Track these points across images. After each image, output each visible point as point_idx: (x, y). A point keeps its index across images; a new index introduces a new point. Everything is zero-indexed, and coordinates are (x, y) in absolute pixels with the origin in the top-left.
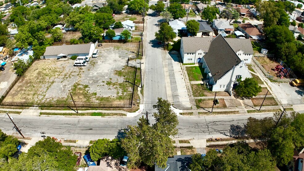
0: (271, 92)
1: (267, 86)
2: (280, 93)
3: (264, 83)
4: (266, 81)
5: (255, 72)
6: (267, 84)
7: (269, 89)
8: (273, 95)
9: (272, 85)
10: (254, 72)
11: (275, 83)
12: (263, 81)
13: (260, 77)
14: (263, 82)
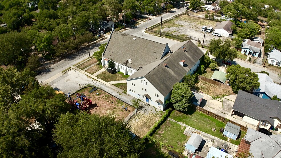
0: (86, 73)
1: (92, 76)
2: (77, 78)
3: (96, 78)
4: (95, 82)
5: (113, 84)
6: (93, 79)
7: (89, 75)
8: (83, 72)
9: (88, 81)
10: (115, 85)
11: (85, 85)
12: (99, 80)
13: (105, 82)
14: (98, 78)
